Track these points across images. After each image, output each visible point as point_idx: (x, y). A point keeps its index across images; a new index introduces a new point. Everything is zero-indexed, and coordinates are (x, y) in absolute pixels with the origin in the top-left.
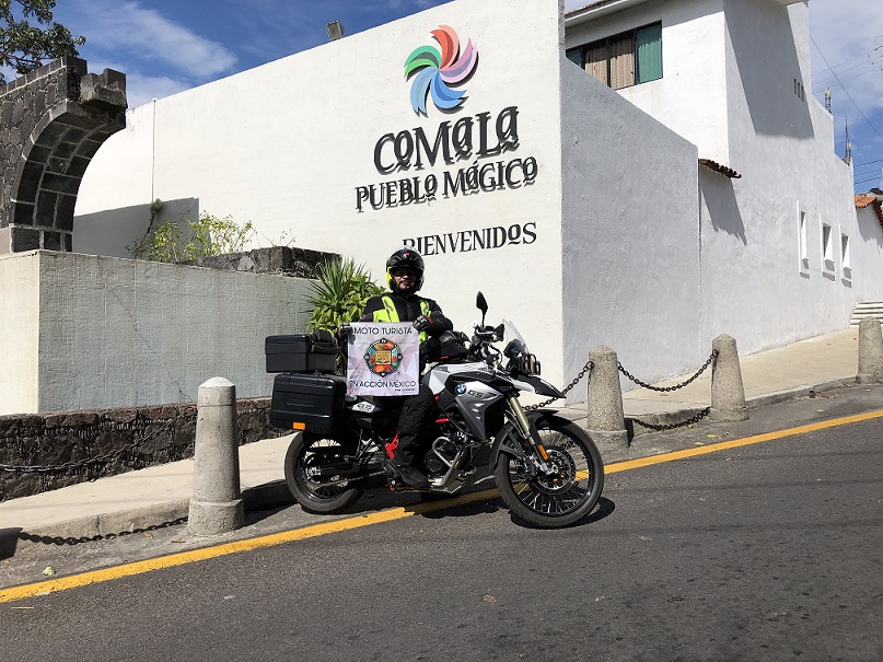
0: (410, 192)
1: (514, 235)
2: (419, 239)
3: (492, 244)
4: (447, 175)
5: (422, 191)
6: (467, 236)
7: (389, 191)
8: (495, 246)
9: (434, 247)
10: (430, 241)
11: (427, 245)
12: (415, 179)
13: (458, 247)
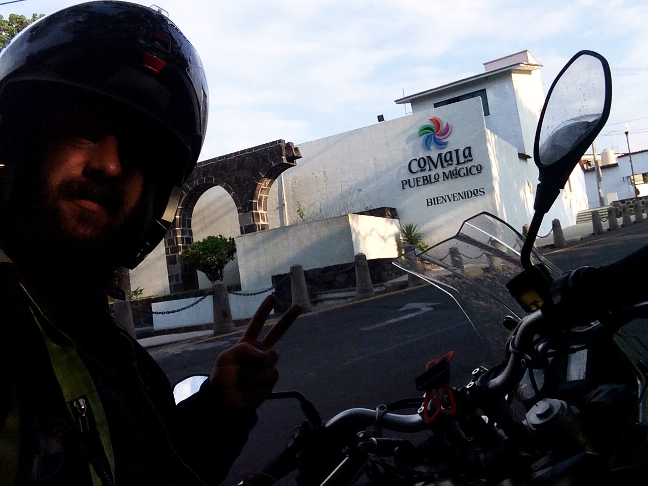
0: (427, 181)
1: (476, 193)
2: (434, 199)
3: (467, 197)
4: (444, 173)
5: (433, 180)
6: (455, 195)
7: (417, 181)
8: (468, 197)
9: (441, 201)
10: (439, 198)
11: (438, 200)
12: (430, 176)
13: (452, 199)
